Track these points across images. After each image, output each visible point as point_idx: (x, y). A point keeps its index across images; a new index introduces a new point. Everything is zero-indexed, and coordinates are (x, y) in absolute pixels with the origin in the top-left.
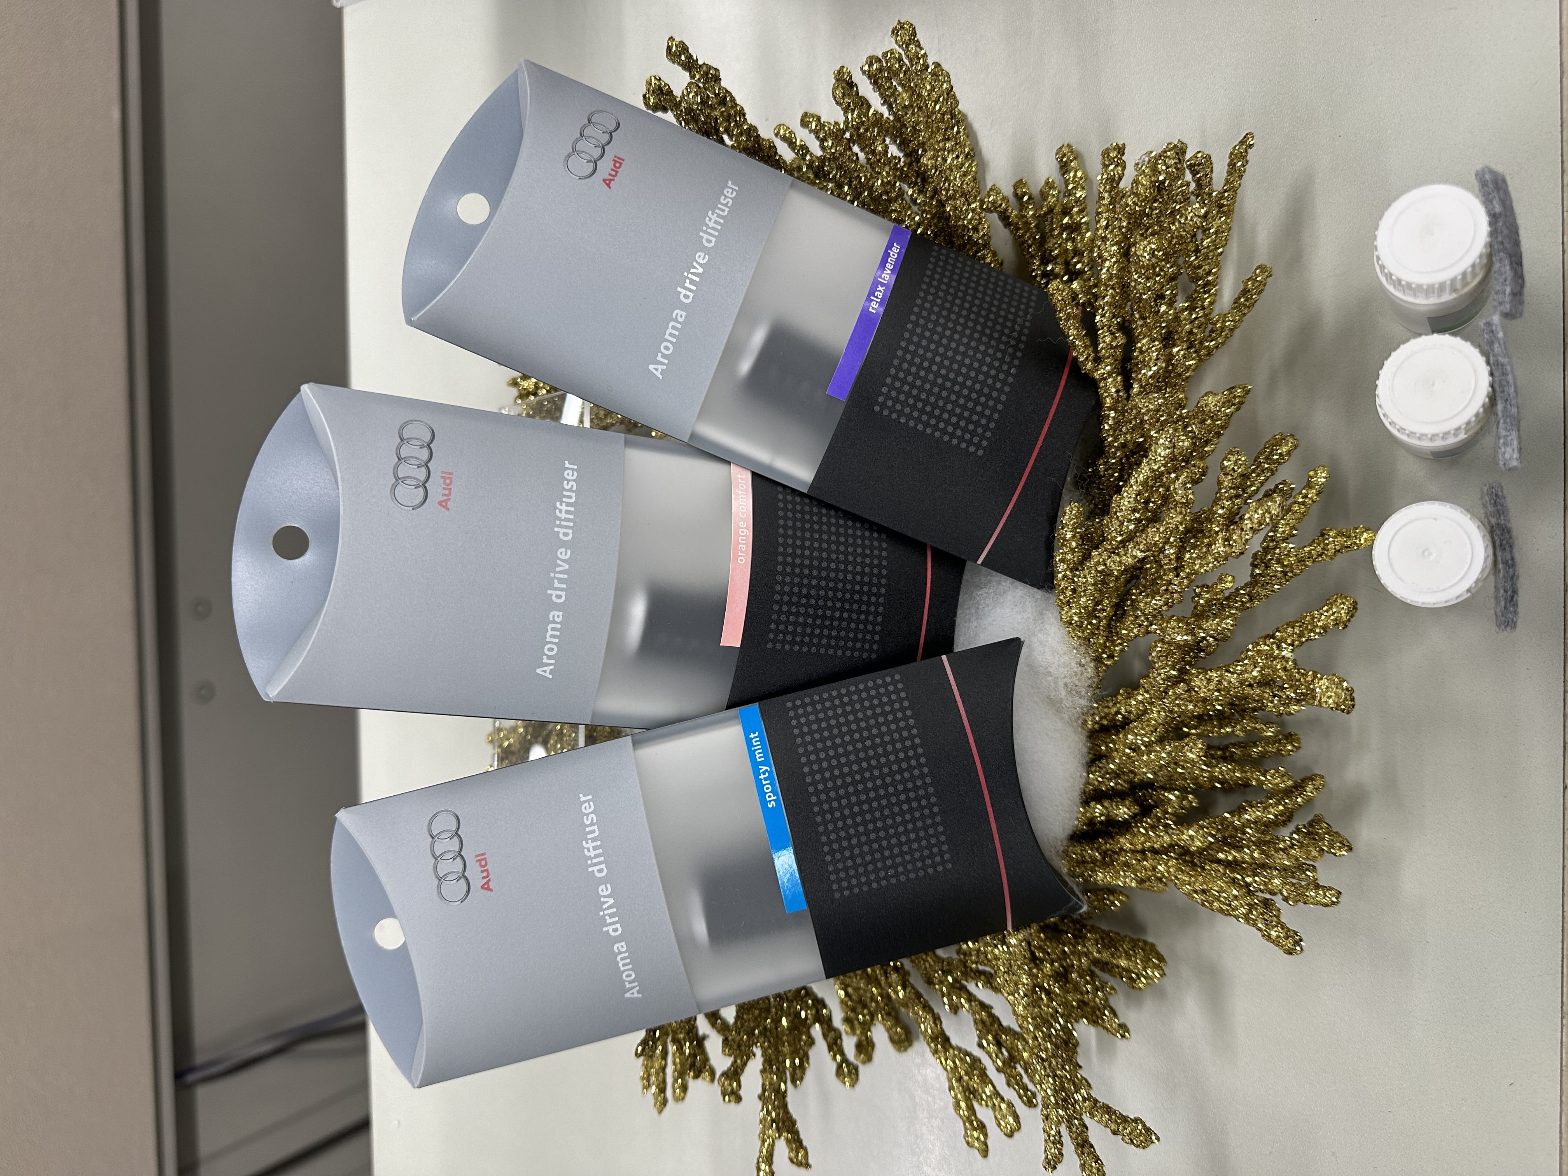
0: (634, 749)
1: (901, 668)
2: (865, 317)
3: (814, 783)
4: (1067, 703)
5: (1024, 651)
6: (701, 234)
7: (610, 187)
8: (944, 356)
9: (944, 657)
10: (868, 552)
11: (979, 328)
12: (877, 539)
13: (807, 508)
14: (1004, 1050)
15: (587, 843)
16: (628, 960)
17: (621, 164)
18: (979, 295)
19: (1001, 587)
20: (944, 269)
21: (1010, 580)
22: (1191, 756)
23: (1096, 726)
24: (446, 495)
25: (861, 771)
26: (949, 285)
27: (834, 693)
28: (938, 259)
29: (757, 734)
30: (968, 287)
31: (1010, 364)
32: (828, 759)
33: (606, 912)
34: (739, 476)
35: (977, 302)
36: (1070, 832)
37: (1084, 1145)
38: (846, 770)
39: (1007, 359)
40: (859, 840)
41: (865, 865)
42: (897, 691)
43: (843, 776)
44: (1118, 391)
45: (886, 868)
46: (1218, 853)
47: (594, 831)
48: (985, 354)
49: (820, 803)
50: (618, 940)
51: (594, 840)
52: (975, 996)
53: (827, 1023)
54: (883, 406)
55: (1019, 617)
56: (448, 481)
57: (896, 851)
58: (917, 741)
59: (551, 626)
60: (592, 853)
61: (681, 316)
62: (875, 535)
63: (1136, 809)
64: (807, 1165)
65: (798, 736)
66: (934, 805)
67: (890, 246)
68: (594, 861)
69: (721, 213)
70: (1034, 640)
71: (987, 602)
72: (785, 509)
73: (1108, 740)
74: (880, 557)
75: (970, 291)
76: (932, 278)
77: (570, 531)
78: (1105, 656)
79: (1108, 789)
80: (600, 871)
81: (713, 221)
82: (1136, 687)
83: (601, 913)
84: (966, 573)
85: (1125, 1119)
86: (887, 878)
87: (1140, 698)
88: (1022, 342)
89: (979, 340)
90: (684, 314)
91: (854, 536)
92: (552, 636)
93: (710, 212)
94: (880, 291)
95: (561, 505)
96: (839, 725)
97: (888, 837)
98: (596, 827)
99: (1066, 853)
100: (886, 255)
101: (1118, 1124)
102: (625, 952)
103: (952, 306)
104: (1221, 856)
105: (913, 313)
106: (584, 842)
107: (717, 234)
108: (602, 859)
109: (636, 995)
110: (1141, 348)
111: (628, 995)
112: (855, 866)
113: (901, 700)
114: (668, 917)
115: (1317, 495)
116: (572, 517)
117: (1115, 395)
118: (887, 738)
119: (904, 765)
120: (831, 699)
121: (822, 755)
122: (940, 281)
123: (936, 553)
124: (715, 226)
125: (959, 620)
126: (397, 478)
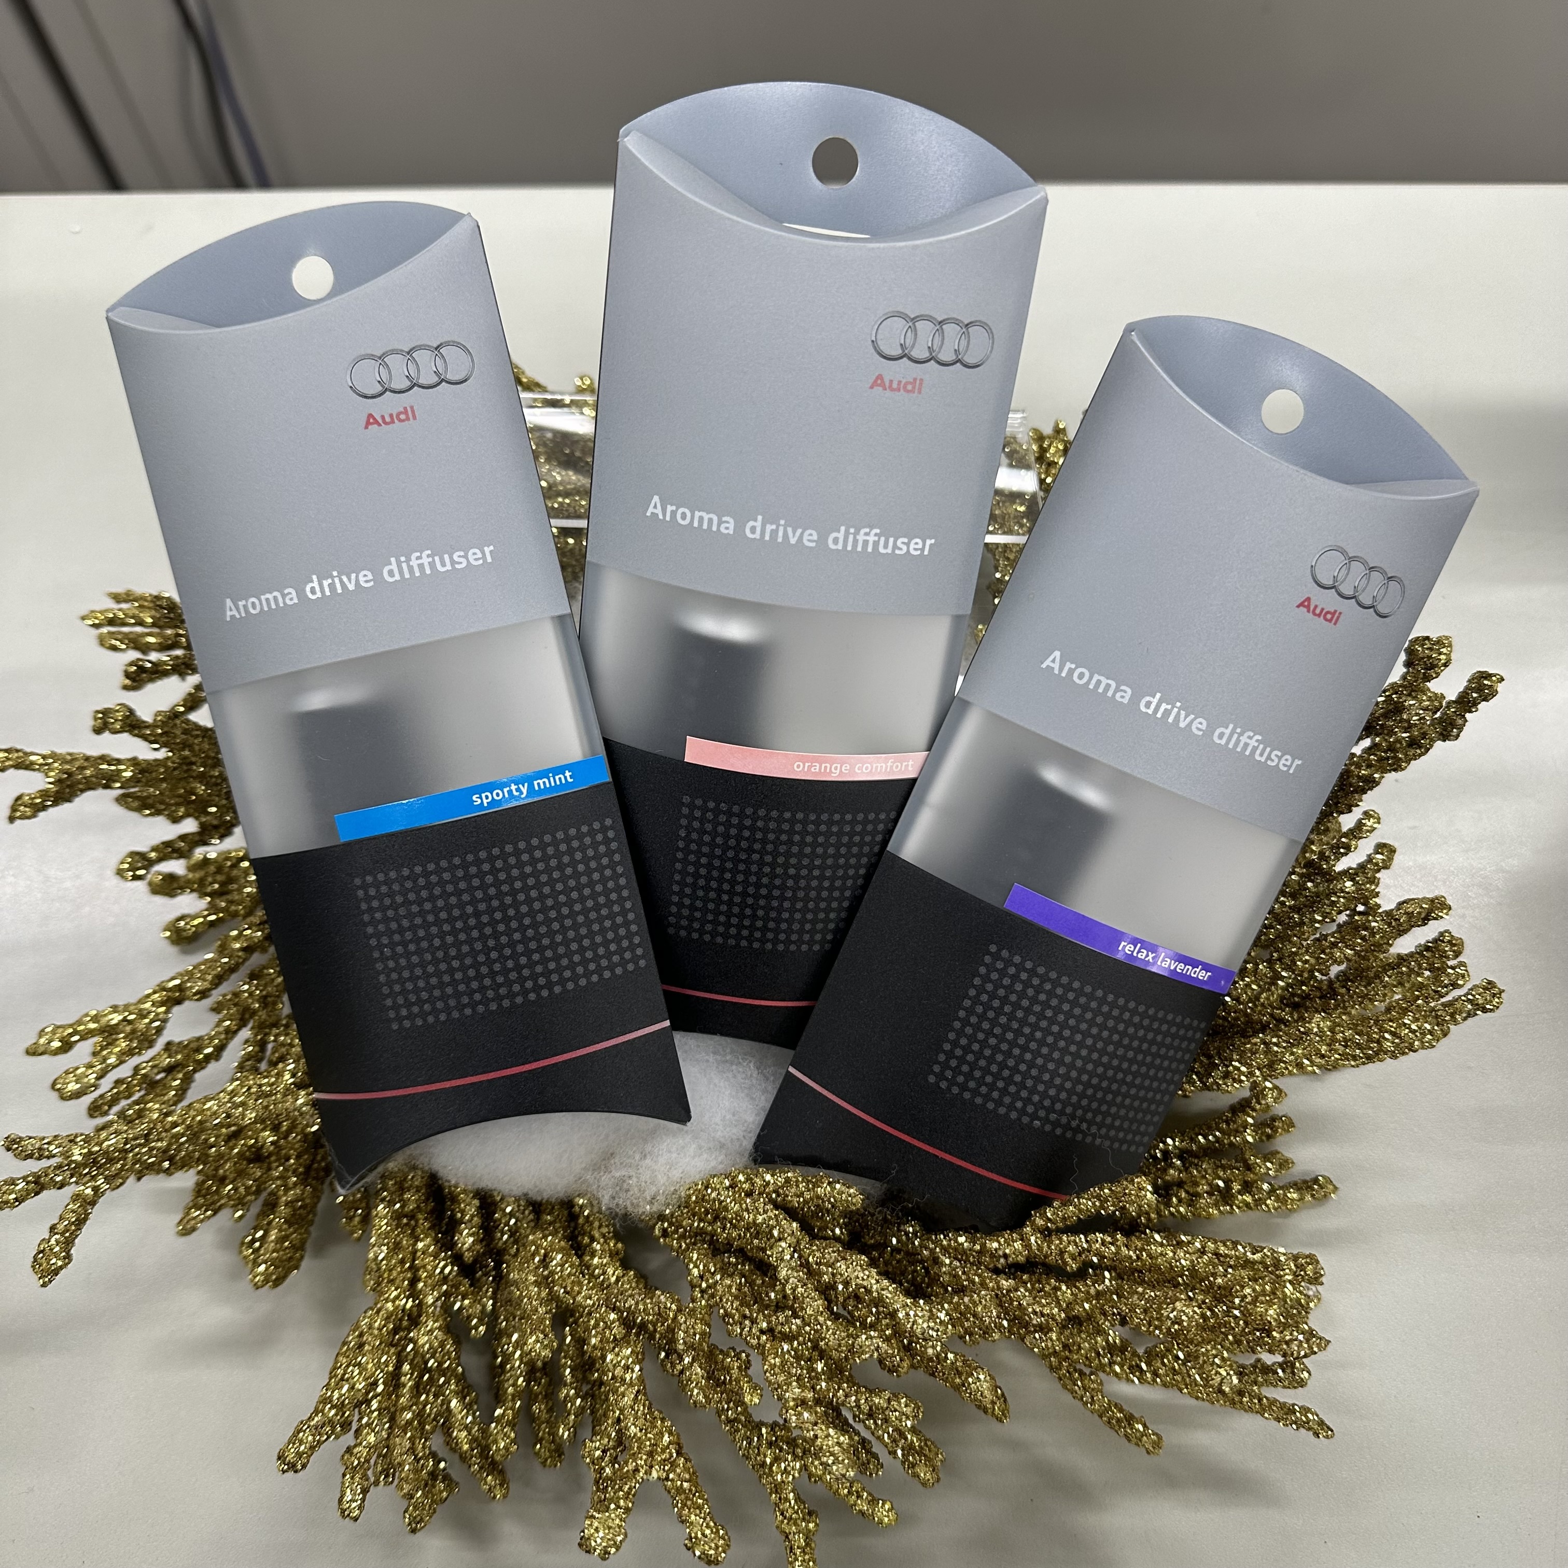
0: (553, 618)
1: (654, 970)
2: (1117, 936)
3: (504, 856)
4: (605, 1179)
5: (675, 1126)
6: (1231, 726)
7: (1298, 606)
8: (1059, 1036)
9: (667, 1023)
10: (808, 927)
11: (1095, 1081)
12: (824, 938)
13: (866, 849)
14: (162, 1075)
15: (428, 556)
16: (274, 606)
17: (1330, 621)
18: (1138, 1081)
19: (758, 1094)
20: (1174, 1036)
21: (768, 1106)
22: (531, 1340)
23: (577, 1209)
24: (890, 386)
25: (519, 917)
26: (1152, 1042)
27: (622, 881)
28: (1188, 1028)
29: (570, 780)
30: (1150, 1066)
31: (1046, 1120)
32: (536, 874)
33: (337, 580)
34: (911, 763)
35: (1129, 1079)
36: (441, 1174)
37: (38, 1185)
38: (521, 897)
39: (1053, 1117)
40: (428, 912)
41: (397, 919)
42: (623, 963)
43: (513, 893)
44: (1005, 1256)
45: (392, 945)
46: (410, 1364)
47: (443, 565)
48: (1060, 1088)
49: (478, 862)
50: (301, 593)
51: (432, 565)
52: (232, 1038)
53: (202, 838)
54: (996, 957)
55: (717, 1120)
56: (909, 387)
57: (415, 959)
58: (557, 989)
59: (715, 518)
60: (414, 563)
61: (1122, 697)
62: (829, 937)
63: (468, 1257)
64: (12, 819)
65: (566, 834)
66: (474, 1010)
67: (1206, 967)
68: (404, 565)
69: (1258, 752)
70: (688, 1138)
71: (739, 1077)
72: (865, 822)
73: (558, 1225)
74: (800, 941)
75: (1144, 1070)
76: (1163, 1021)
77: (840, 547)
78: (666, 1225)
79: (495, 1221)
80: (391, 573)
81: (1248, 741)
82: (625, 1265)
83: (335, 574)
84: (778, 1048)
85: (68, 1243)
86: (380, 946)
87: (610, 1271)
88: (1074, 1135)
89: (1078, 1081)
90: (1125, 701)
91: (827, 911)
92: (701, 519)
93: (1260, 738)
94: (1147, 956)
95: (876, 535)
96: (579, 888)
97: (432, 949)
98: (449, 567)
99: (414, 1168)
100: (1194, 963)
101: (62, 1234)
102: (284, 603)
103: (1124, 1047)
104: (406, 1367)
105: (1117, 997)
106: (429, 552)
107: (1231, 746)
108: (407, 576)
109: (229, 613)
110: (1060, 1289)
111: (229, 602)
112: (395, 907)
113: (611, 968)
114: (329, 661)
115: (860, 1511)
116: (859, 549)
117: (1001, 1253)
118: (561, 950)
119: (526, 972)
120: (615, 877)
121: (540, 866)
122: (1158, 1032)
123: (805, 1014)
124: (1241, 744)
125: (717, 1038)
126: (914, 320)
